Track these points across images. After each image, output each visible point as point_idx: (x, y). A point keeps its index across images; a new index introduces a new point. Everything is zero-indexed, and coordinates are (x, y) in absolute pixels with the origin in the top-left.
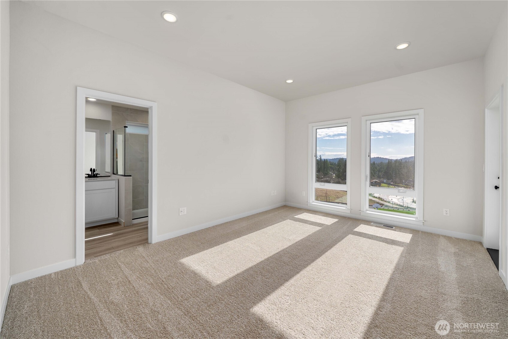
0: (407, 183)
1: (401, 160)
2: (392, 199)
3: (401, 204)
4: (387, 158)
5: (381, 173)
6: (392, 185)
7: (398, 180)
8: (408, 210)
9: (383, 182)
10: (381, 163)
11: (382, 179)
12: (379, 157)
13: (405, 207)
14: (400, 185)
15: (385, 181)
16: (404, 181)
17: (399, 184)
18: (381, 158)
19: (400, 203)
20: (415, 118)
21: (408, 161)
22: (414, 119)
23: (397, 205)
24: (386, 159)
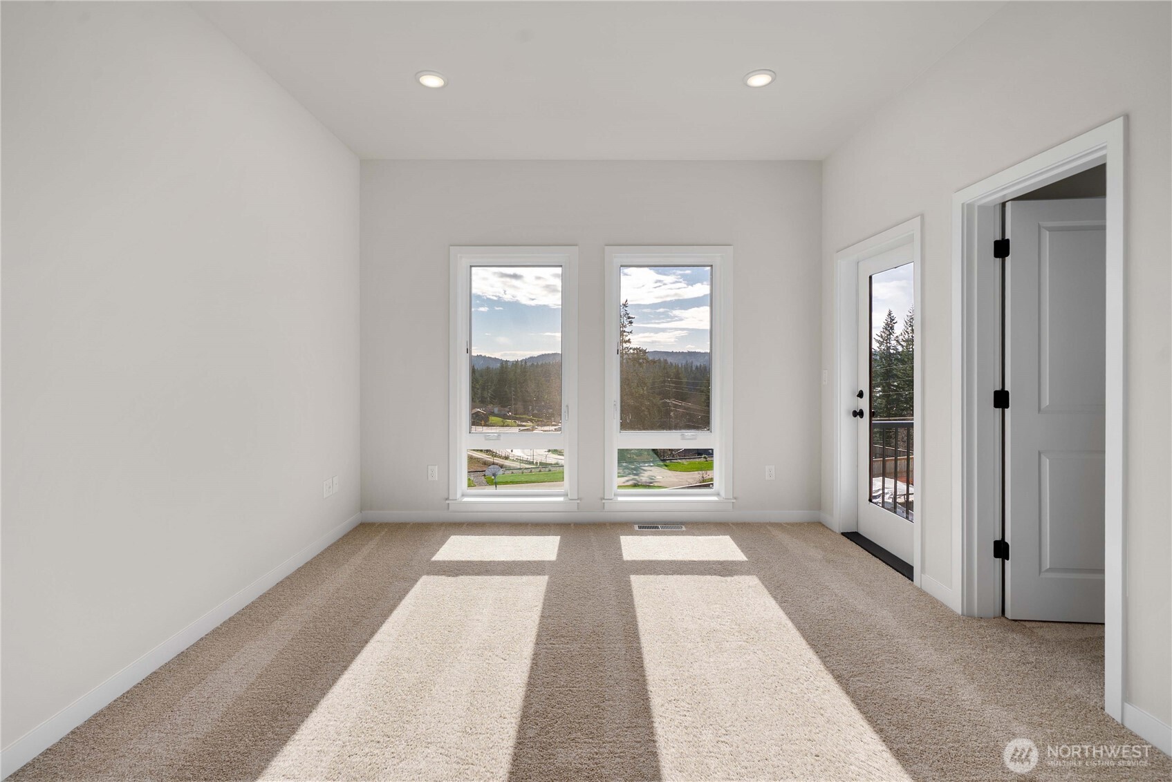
0: (536, 412)
1: (526, 362)
2: (512, 451)
3: (530, 459)
4: (497, 357)
5: (488, 392)
6: (509, 418)
7: (520, 406)
8: (547, 469)
9: (493, 414)
10: (488, 368)
11: (490, 406)
12: (481, 355)
13: (537, 463)
14: (524, 416)
15: (496, 410)
16: (530, 407)
17: (521, 414)
18: (485, 357)
19: (527, 457)
20: (711, 266)
21: (536, 364)
22: (709, 268)
23: (522, 461)
24: (496, 360)
